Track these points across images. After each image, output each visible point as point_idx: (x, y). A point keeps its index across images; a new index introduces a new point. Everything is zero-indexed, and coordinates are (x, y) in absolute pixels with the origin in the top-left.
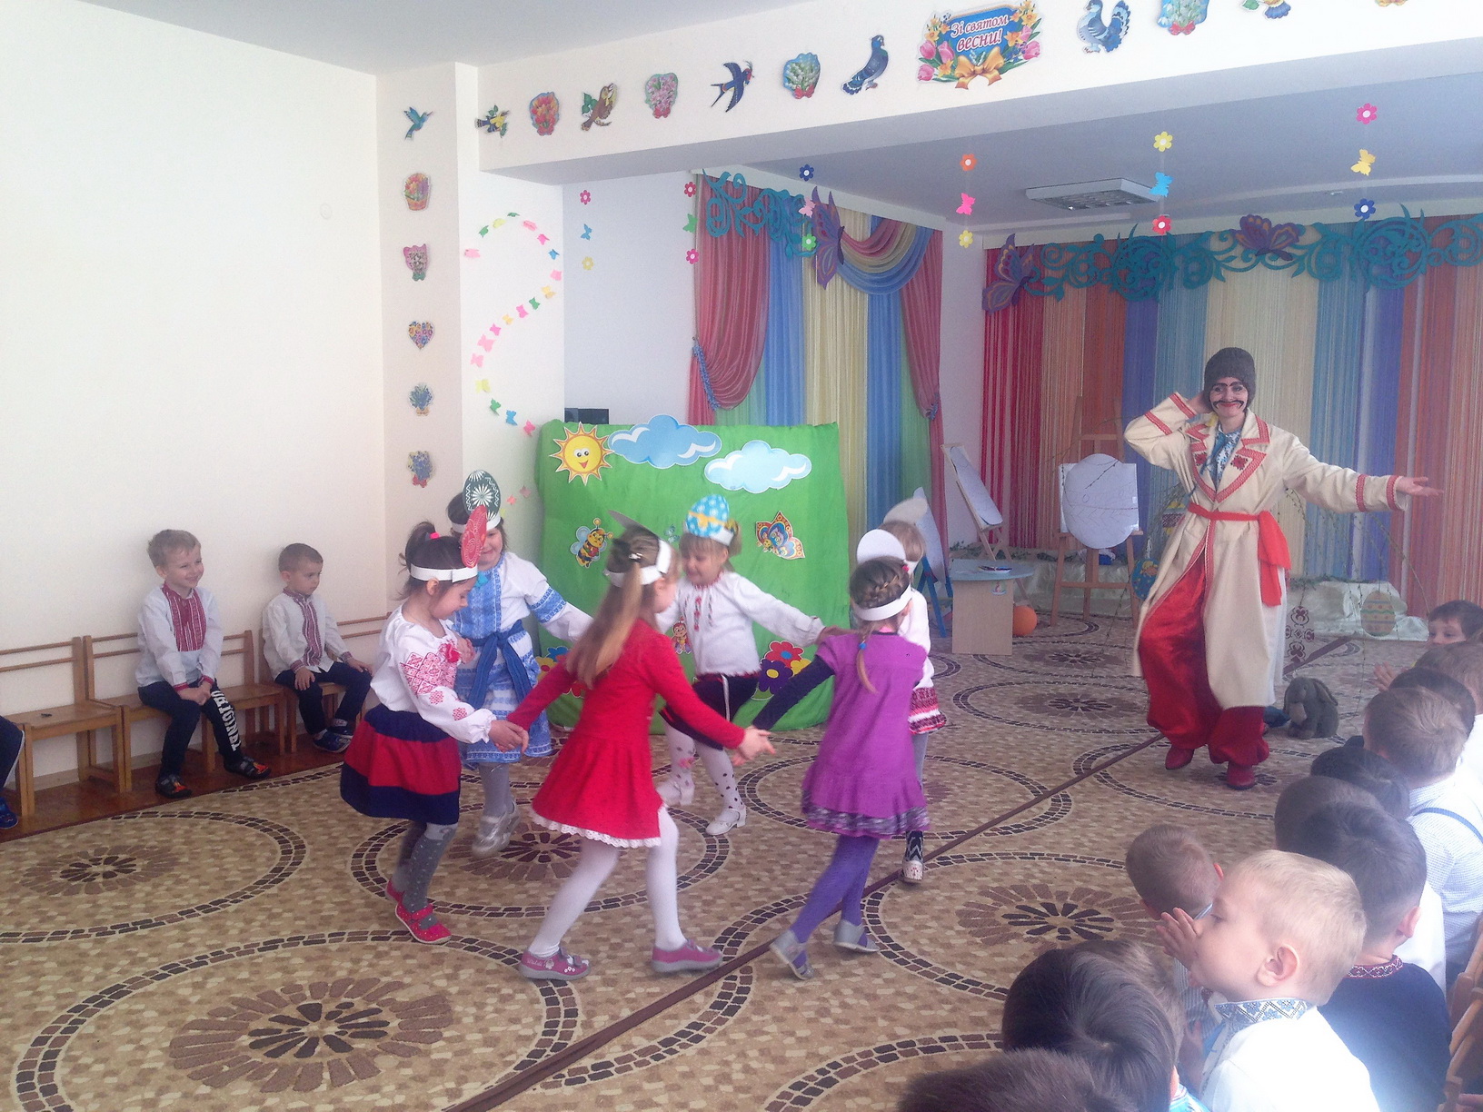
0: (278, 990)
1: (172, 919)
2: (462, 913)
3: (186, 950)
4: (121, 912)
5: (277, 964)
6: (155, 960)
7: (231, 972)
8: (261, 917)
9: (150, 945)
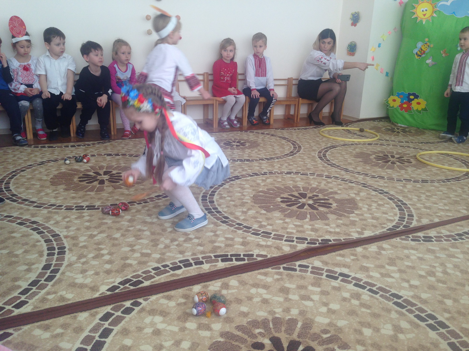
0: (291, 187)
1: (256, 160)
2: (360, 175)
3: (260, 170)
4: (240, 156)
5: (291, 179)
6: (250, 171)
7: (275, 178)
8: (286, 165)
9: (249, 166)
